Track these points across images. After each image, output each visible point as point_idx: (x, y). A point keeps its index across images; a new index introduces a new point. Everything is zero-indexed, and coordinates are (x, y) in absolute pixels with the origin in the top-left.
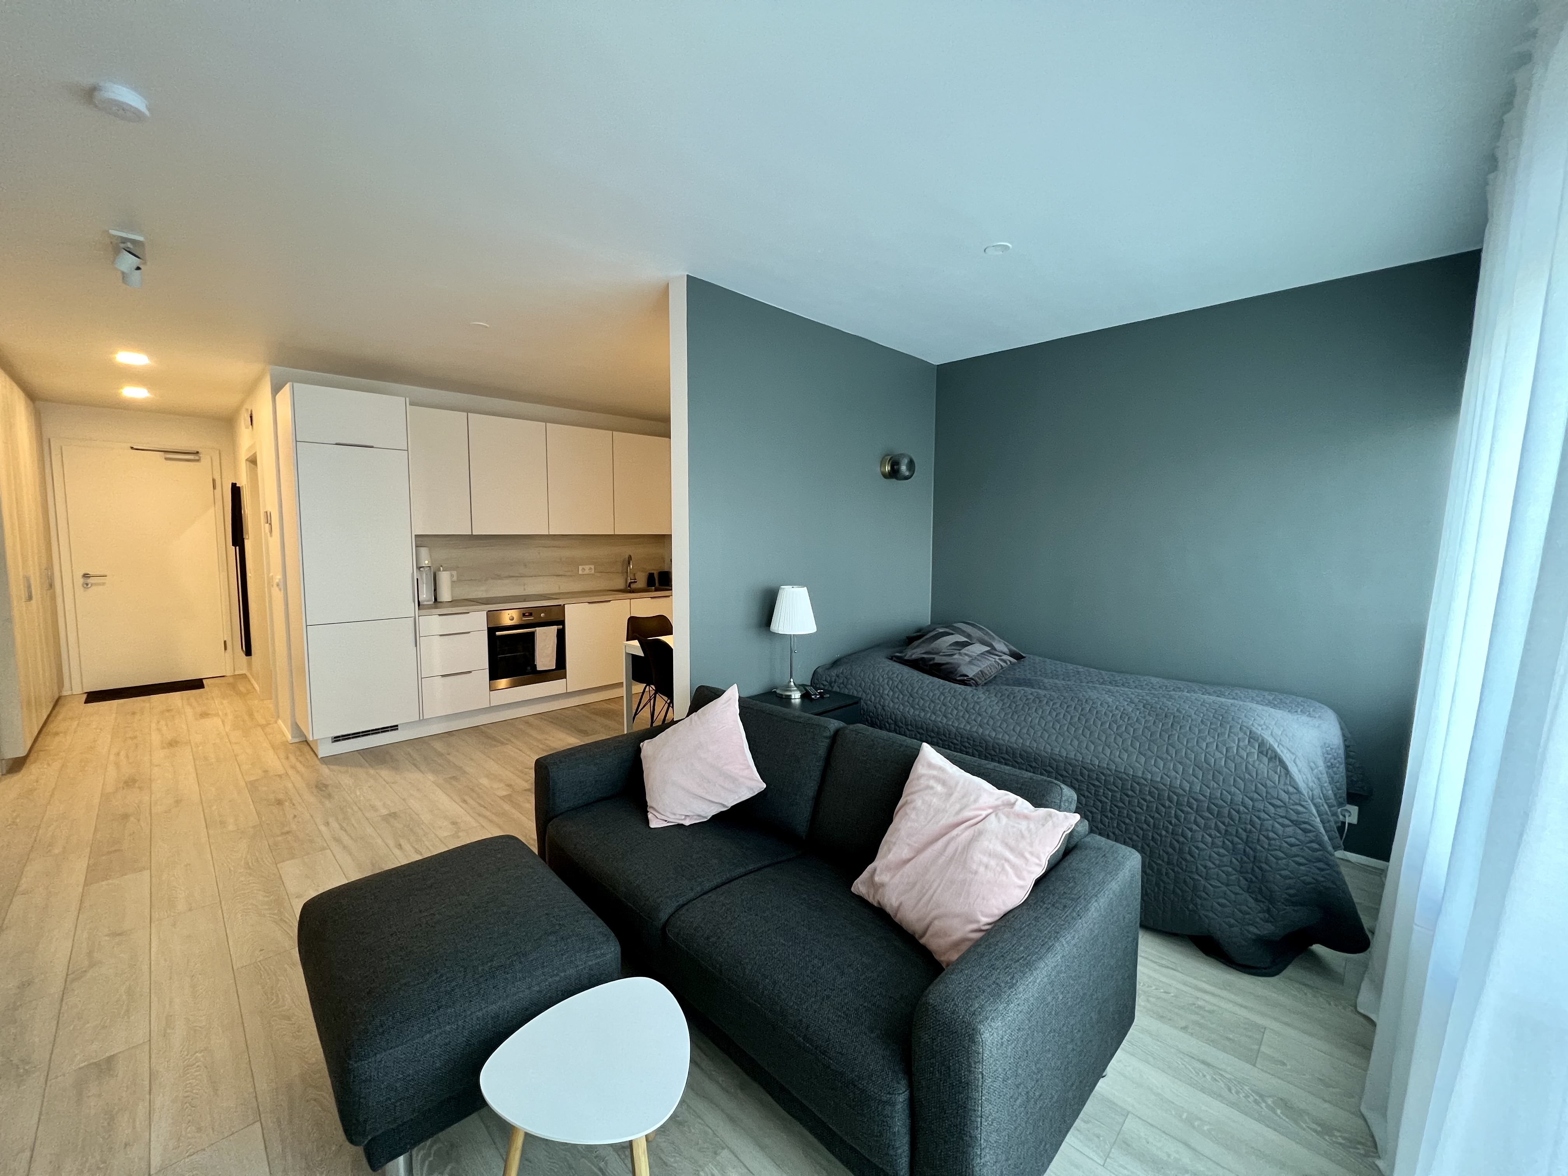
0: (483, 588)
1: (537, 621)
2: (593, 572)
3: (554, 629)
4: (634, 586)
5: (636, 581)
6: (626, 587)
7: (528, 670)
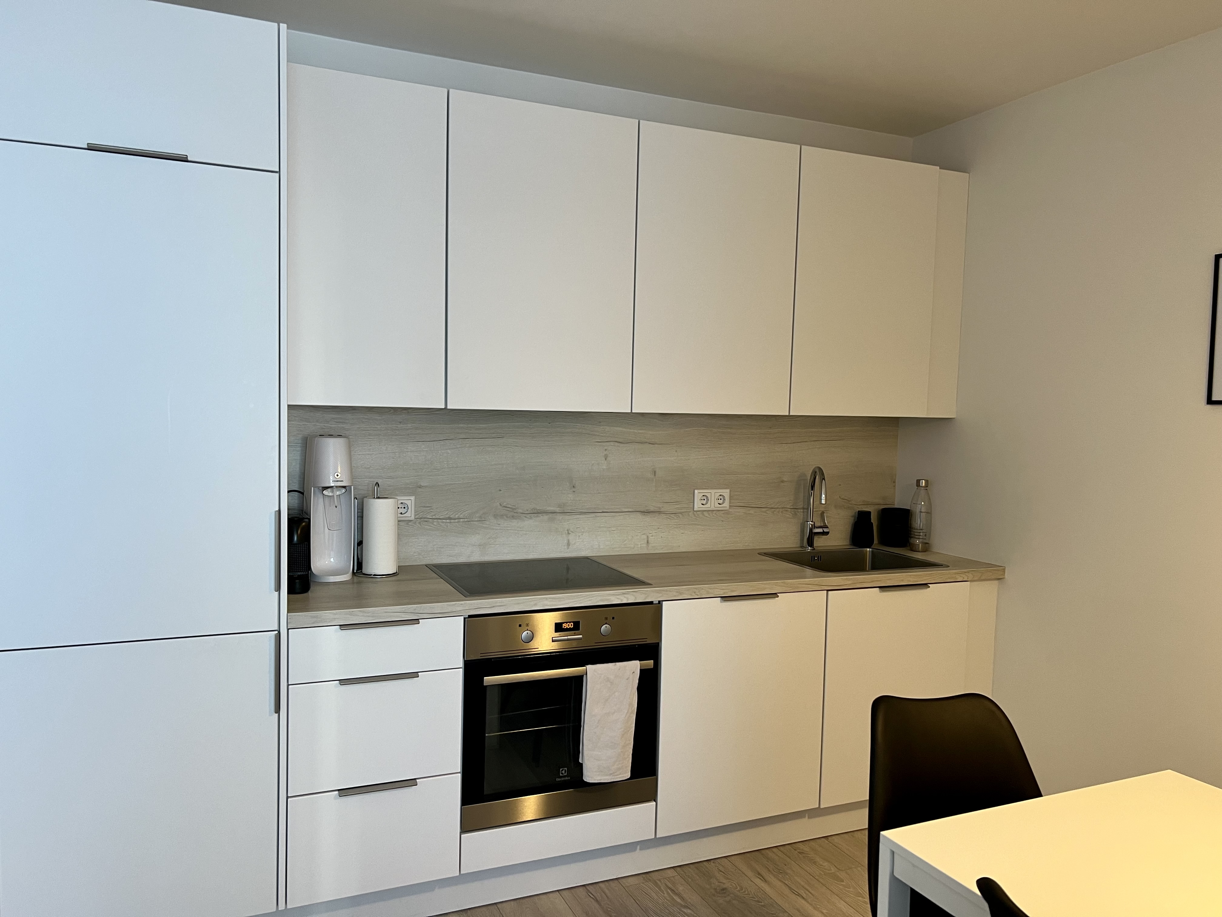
0: (475, 539)
1: (591, 644)
2: (726, 505)
3: (632, 669)
4: (820, 543)
5: (826, 530)
6: (802, 547)
7: (563, 779)
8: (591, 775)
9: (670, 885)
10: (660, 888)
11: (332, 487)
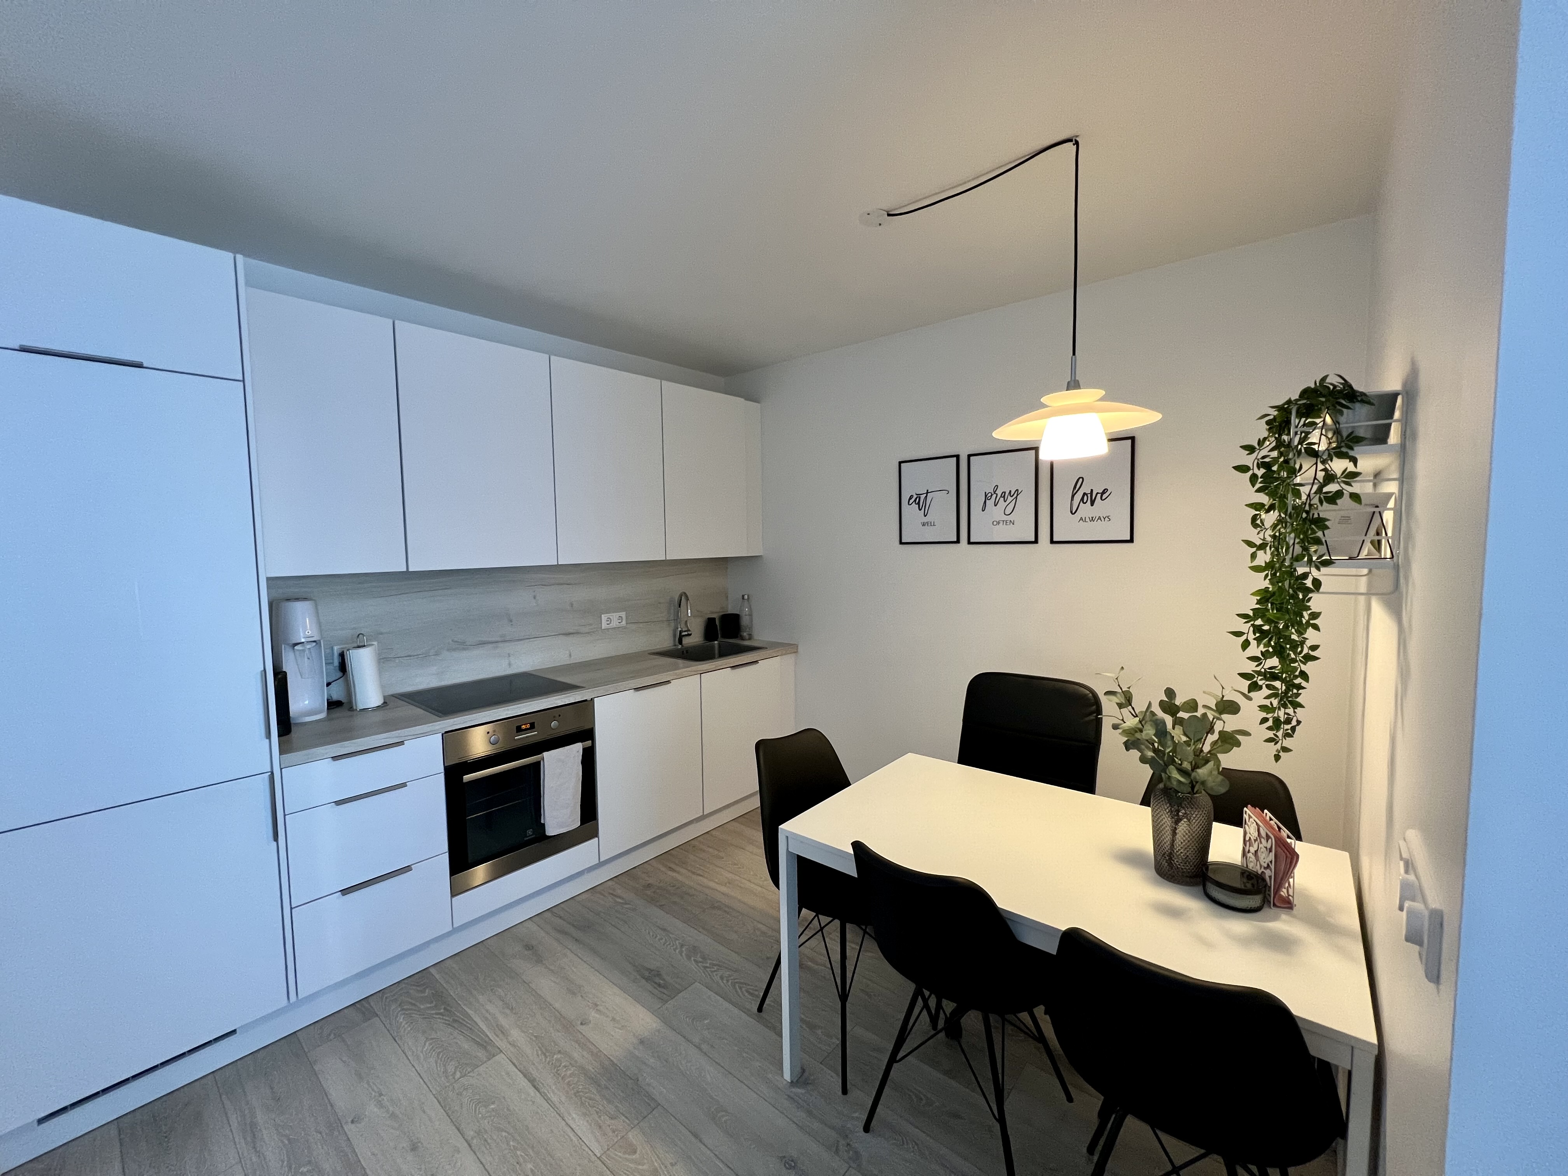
0: (434, 669)
1: (545, 737)
2: (624, 622)
3: (576, 749)
4: (686, 641)
5: (689, 633)
6: (675, 645)
7: (529, 838)
8: (551, 831)
9: (611, 892)
10: (604, 896)
11: (303, 643)
